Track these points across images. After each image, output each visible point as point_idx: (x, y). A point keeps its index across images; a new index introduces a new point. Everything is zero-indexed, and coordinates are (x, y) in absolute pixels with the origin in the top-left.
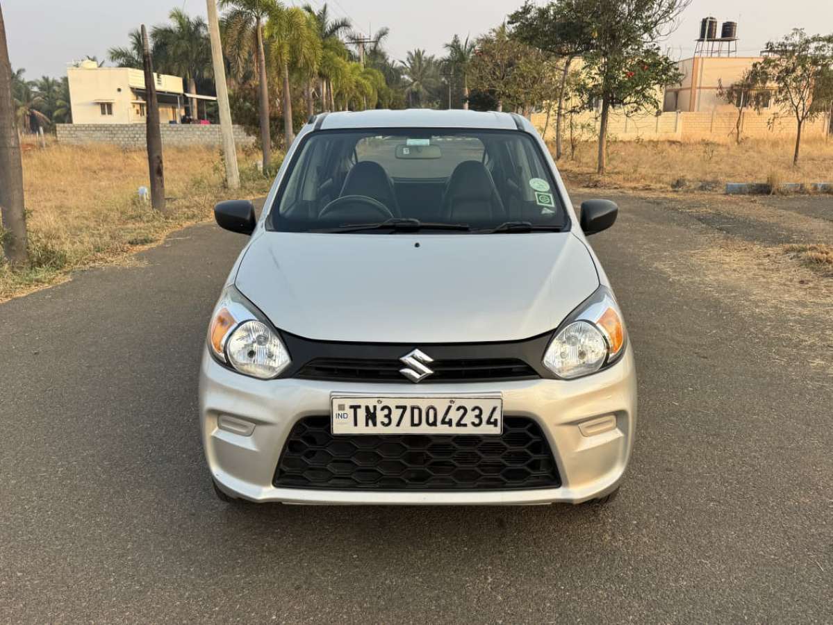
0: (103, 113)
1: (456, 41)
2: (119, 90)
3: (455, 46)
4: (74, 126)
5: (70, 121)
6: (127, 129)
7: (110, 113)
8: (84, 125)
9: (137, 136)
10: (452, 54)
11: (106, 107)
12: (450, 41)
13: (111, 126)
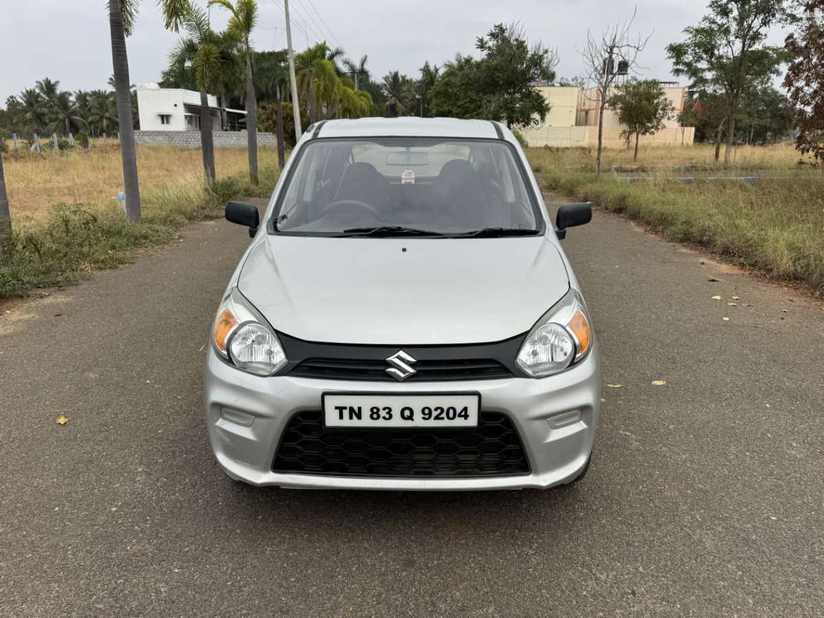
0: (163, 123)
1: (427, 66)
2: (176, 105)
3: (426, 70)
4: (142, 132)
5: (139, 129)
6: (181, 135)
7: (168, 122)
8: (149, 132)
9: (189, 140)
10: (423, 76)
11: (165, 118)
12: (422, 67)
13: (169, 132)
